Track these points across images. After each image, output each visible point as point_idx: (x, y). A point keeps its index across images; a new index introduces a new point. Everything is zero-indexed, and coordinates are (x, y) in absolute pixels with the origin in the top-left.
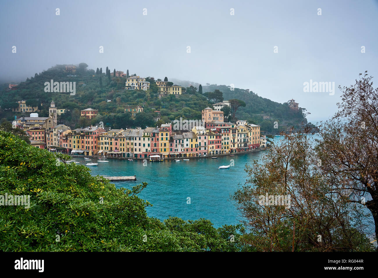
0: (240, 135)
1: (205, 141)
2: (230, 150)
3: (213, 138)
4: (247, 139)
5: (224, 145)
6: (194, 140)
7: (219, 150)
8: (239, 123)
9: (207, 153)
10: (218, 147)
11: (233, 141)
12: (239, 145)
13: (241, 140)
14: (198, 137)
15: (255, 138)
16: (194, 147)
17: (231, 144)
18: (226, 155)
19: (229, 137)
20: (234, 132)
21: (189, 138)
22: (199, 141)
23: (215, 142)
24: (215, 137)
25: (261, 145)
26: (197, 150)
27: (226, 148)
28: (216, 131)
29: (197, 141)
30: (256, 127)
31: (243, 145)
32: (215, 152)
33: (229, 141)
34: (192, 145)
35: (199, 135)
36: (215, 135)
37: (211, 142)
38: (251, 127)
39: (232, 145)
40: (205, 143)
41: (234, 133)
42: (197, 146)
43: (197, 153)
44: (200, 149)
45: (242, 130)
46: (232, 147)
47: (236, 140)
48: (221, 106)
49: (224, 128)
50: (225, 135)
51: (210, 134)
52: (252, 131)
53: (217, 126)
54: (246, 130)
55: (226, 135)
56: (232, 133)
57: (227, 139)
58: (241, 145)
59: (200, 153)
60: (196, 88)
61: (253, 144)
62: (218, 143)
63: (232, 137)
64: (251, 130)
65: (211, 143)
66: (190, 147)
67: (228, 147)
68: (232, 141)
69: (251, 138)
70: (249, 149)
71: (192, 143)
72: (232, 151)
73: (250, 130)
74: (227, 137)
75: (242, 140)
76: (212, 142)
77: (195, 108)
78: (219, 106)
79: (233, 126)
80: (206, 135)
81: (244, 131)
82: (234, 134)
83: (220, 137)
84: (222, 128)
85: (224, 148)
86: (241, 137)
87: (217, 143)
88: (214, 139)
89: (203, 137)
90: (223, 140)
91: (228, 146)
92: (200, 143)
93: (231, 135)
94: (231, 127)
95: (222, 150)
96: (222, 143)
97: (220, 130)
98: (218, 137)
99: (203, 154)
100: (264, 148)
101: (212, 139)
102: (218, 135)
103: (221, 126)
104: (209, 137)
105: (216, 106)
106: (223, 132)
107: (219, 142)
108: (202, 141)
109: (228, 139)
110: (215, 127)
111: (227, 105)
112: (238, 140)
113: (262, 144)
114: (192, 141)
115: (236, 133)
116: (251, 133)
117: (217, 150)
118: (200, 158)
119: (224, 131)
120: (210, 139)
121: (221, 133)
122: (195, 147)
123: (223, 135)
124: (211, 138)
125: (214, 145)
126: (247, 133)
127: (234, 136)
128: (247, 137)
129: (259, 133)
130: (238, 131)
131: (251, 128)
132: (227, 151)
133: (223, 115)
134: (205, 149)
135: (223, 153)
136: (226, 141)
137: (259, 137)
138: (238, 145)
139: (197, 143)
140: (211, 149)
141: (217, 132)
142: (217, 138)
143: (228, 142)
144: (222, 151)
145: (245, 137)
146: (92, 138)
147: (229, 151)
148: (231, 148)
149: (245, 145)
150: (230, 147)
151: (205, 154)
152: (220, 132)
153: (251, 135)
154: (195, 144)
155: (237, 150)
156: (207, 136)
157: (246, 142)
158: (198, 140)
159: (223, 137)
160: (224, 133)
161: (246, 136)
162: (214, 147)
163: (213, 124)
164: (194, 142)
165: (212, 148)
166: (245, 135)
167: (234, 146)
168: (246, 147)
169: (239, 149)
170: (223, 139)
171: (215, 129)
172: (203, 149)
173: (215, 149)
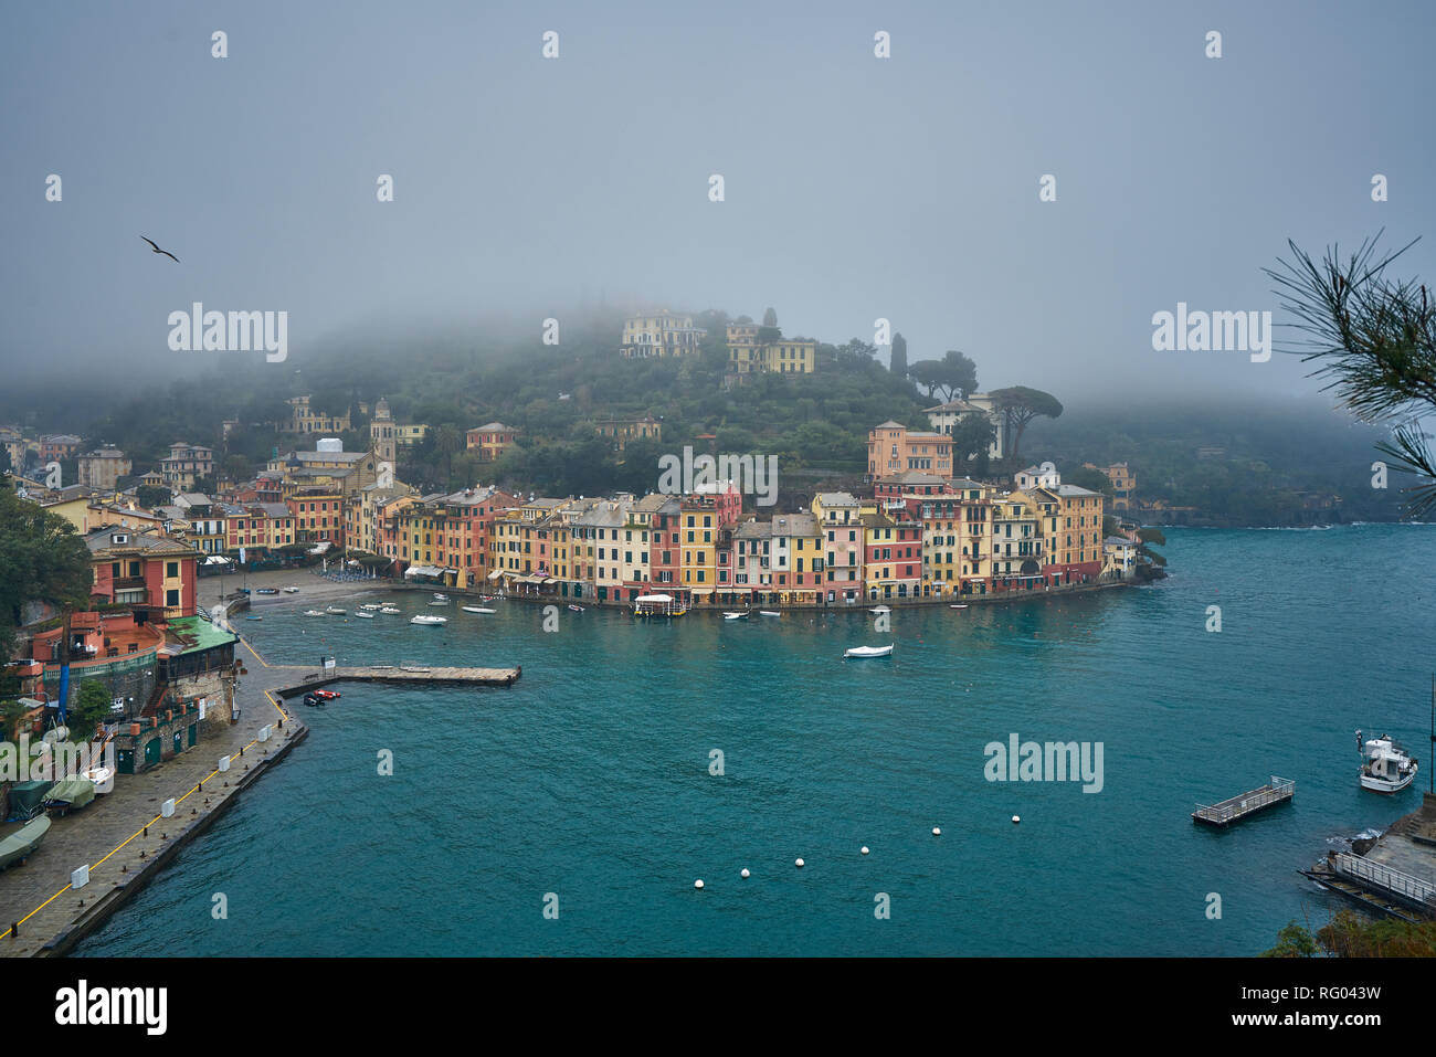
0: (1003, 529)
1: (852, 548)
2: (957, 583)
3: (888, 536)
4: (1038, 545)
5: (933, 566)
6: (809, 545)
7: (910, 582)
9: (857, 594)
10: (909, 571)
11: (970, 552)
12: (1002, 568)
13: (1008, 547)
14: (825, 532)
15: (1075, 539)
16: (808, 568)
17: (960, 562)
18: (937, 605)
19: (955, 533)
20: (976, 515)
21: (791, 537)
22: (827, 547)
23: (893, 554)
24: (894, 533)
25: (1106, 570)
26: (818, 580)
27: (944, 575)
28: (903, 510)
29: (818, 547)
30: (1082, 499)
31: (1016, 567)
32: (895, 590)
33: (954, 550)
34: (800, 562)
35: (828, 526)
36: (895, 526)
37: (877, 551)
38: (1059, 499)
39: (965, 567)
40: (852, 555)
41: (976, 519)
42: (818, 565)
43: (821, 590)
44: (831, 577)
45: (1017, 511)
46: (965, 572)
47: (985, 548)
48: (957, 414)
49: (932, 502)
50: (938, 527)
51: (878, 524)
52: (1060, 512)
53: (912, 490)
54: (1033, 508)
55: (944, 528)
56: (969, 519)
57: (945, 541)
58: (1008, 566)
59: (832, 592)
60: (871, 347)
61: (1065, 563)
62: (909, 555)
63: (969, 535)
64: (1058, 507)
65: (877, 557)
66: (795, 569)
67: (950, 575)
68: (965, 549)
69: (1054, 539)
70: (1045, 581)
71: (800, 554)
72: (966, 586)
73: (1053, 508)
74: (944, 533)
75: (1015, 549)
76: (883, 554)
77: (851, 425)
78: (948, 414)
79: (975, 495)
80: (856, 524)
81: (1028, 512)
82: (976, 526)
83: (917, 533)
84: (924, 502)
85: (931, 577)
86: (1009, 534)
87: (904, 554)
88: (893, 540)
89: (842, 536)
90: (927, 546)
91: (950, 567)
92: (831, 555)
93: (965, 526)
94: (967, 495)
95: (925, 584)
96: (927, 559)
97: (919, 507)
98: (909, 535)
99: (844, 595)
100: (1122, 580)
101: (882, 541)
102: (906, 526)
103: (928, 491)
104: (871, 534)
105: (938, 414)
106: (927, 516)
107: (914, 553)
108: (842, 548)
109: (949, 544)
110: (904, 496)
111: (985, 411)
112: (997, 549)
113: (1112, 565)
114: (800, 547)
115: (983, 518)
116: (1059, 521)
117: (900, 581)
118: (827, 609)
119: (932, 510)
120: (872, 542)
121: (922, 519)
122: (810, 570)
123: (928, 528)
124: (877, 536)
125: (892, 565)
126: (1037, 522)
127: (976, 530)
128: (1039, 534)
129: (1100, 522)
130: (996, 513)
131: (1056, 500)
132: (948, 586)
133: (950, 449)
134: (852, 576)
135: (927, 594)
136: (943, 550)
137: (1099, 536)
138: (996, 565)
139: (818, 555)
140: (877, 576)
141: (907, 517)
142: (902, 536)
143: (949, 557)
144: (927, 588)
145: (1026, 534)
146: (469, 529)
147: (956, 588)
148: (963, 576)
149: (1029, 566)
150: (959, 574)
151: (850, 595)
152: (918, 516)
153: (1054, 529)
154: (814, 560)
155: (989, 588)
156: (858, 532)
157: (1031, 554)
158: (825, 543)
159: (928, 536)
160: (933, 518)
161: (1033, 530)
162: (892, 573)
163: (895, 484)
164: (809, 553)
165: (881, 574)
166: (1026, 530)
167: (976, 570)
168: (1033, 573)
169: (996, 582)
170: (931, 541)
171: (903, 505)
172: (842, 577)
173: (897, 578)
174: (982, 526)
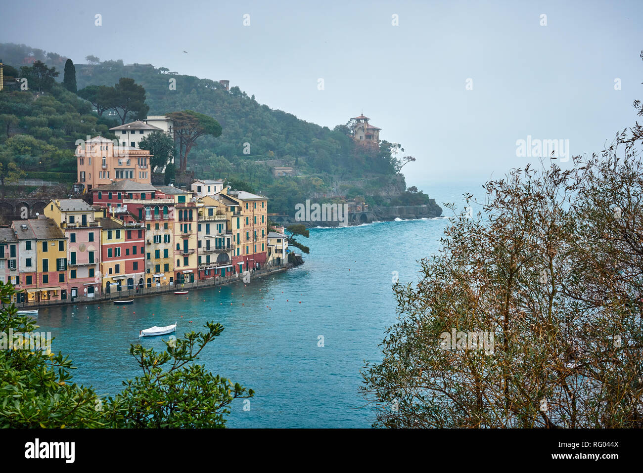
0: (204, 227)
1: (91, 248)
2: (172, 275)
3: (118, 236)
4: (228, 240)
5: (153, 261)
6: (53, 246)
7: (136, 276)
8: (199, 189)
9: (96, 289)
10: (135, 266)
11: (182, 247)
12: (204, 260)
13: (208, 242)
14: (68, 234)
15: (251, 234)
16: (52, 268)
17: (175, 256)
18: (160, 294)
19: (170, 232)
20: (186, 215)
21: (36, 240)
22: (69, 248)
23: (123, 252)
24: (123, 233)
25: (271, 259)
26: (62, 278)
27: (162, 268)
28: (126, 214)
29: (61, 248)
30: (254, 201)
31: (214, 258)
32: (124, 284)
33: (170, 247)
34: (45, 262)
35: (70, 229)
36: (123, 227)
37: (110, 250)
38: (241, 203)
39: (178, 261)
40: (91, 254)
41: (186, 220)
42: (62, 265)
43: (65, 287)
44: (74, 275)
45: (211, 212)
46: (178, 265)
47: (192, 245)
48: (142, 132)
49: (152, 206)
50: (157, 228)
51: (108, 226)
52: (242, 213)
53: (130, 196)
54: (224, 210)
55: (161, 228)
56: (180, 220)
57: (163, 240)
58: (208, 258)
59: (75, 288)
60: (54, 69)
61: (246, 255)
62: (135, 252)
63: (180, 233)
64: (240, 209)
65: (110, 256)
66: (40, 270)
67: (167, 267)
68: (178, 245)
69: (238, 234)
70: (233, 270)
71: (45, 256)
72: (179, 278)
73: (236, 209)
74: (162, 232)
75: (213, 244)
76: (114, 253)
77: (53, 139)
78: (133, 132)
79: (182, 199)
80: (94, 226)
81: (219, 213)
82: (186, 225)
83: (141, 233)
84: (146, 206)
85: (153, 271)
86: (208, 232)
87: (131, 252)
88: (122, 240)
89: (82, 237)
90: (149, 244)
91: (167, 261)
92: (73, 255)
93: (177, 226)
94: (176, 200)
95: (148, 276)
96: (149, 254)
97: (141, 210)
98: (135, 235)
99: (86, 290)
100: (282, 266)
101: (114, 241)
102: (132, 227)
103: (143, 196)
104: (105, 234)
105: (124, 132)
106: (148, 217)
107: (139, 250)
108: (82, 249)
109: (165, 241)
110: (124, 201)
111: (162, 131)
112: (199, 244)
113: (275, 255)
114: (45, 249)
115: (191, 219)
116: (241, 219)
117: (129, 275)
118: (73, 303)
119: (152, 213)
120: (107, 242)
121: (144, 220)
122: (55, 270)
123: (149, 228)
124: (110, 237)
125: (121, 262)
126: (227, 221)
127: (185, 229)
128: (229, 231)
129: (265, 220)
130: (199, 215)
131: (238, 203)
132: (165, 278)
133: (148, 162)
134: (92, 274)
135: (149, 285)
136: (161, 247)
137: (266, 232)
138: (200, 258)
139: (61, 255)
140: (110, 272)
141: (130, 219)
142: (129, 237)
143: (166, 251)
144: (149, 280)
145: (220, 231)
147: (171, 279)
148: (177, 269)
149: (222, 259)
150: (173, 267)
151: (91, 290)
152: (141, 217)
153: (238, 227)
154: (58, 260)
155: (196, 276)
156: (96, 233)
157: (224, 248)
158: (67, 244)
159: (149, 235)
160: (153, 220)
161: (225, 228)
162: (122, 269)
163: (115, 191)
164: (53, 253)
165: (114, 271)
166: (220, 228)
167: (186, 263)
168: (225, 263)
169: (203, 273)
170: (152, 240)
171: (125, 209)
172: (82, 274)
173: (126, 273)
174: (190, 225)
